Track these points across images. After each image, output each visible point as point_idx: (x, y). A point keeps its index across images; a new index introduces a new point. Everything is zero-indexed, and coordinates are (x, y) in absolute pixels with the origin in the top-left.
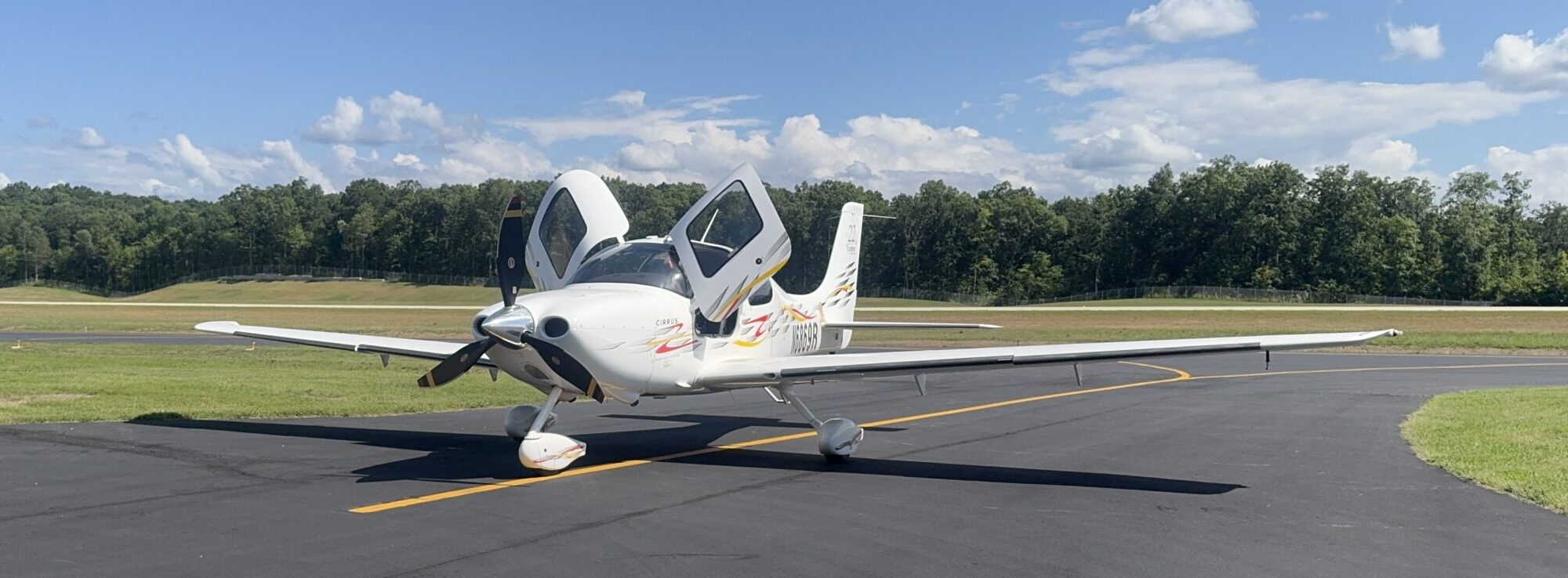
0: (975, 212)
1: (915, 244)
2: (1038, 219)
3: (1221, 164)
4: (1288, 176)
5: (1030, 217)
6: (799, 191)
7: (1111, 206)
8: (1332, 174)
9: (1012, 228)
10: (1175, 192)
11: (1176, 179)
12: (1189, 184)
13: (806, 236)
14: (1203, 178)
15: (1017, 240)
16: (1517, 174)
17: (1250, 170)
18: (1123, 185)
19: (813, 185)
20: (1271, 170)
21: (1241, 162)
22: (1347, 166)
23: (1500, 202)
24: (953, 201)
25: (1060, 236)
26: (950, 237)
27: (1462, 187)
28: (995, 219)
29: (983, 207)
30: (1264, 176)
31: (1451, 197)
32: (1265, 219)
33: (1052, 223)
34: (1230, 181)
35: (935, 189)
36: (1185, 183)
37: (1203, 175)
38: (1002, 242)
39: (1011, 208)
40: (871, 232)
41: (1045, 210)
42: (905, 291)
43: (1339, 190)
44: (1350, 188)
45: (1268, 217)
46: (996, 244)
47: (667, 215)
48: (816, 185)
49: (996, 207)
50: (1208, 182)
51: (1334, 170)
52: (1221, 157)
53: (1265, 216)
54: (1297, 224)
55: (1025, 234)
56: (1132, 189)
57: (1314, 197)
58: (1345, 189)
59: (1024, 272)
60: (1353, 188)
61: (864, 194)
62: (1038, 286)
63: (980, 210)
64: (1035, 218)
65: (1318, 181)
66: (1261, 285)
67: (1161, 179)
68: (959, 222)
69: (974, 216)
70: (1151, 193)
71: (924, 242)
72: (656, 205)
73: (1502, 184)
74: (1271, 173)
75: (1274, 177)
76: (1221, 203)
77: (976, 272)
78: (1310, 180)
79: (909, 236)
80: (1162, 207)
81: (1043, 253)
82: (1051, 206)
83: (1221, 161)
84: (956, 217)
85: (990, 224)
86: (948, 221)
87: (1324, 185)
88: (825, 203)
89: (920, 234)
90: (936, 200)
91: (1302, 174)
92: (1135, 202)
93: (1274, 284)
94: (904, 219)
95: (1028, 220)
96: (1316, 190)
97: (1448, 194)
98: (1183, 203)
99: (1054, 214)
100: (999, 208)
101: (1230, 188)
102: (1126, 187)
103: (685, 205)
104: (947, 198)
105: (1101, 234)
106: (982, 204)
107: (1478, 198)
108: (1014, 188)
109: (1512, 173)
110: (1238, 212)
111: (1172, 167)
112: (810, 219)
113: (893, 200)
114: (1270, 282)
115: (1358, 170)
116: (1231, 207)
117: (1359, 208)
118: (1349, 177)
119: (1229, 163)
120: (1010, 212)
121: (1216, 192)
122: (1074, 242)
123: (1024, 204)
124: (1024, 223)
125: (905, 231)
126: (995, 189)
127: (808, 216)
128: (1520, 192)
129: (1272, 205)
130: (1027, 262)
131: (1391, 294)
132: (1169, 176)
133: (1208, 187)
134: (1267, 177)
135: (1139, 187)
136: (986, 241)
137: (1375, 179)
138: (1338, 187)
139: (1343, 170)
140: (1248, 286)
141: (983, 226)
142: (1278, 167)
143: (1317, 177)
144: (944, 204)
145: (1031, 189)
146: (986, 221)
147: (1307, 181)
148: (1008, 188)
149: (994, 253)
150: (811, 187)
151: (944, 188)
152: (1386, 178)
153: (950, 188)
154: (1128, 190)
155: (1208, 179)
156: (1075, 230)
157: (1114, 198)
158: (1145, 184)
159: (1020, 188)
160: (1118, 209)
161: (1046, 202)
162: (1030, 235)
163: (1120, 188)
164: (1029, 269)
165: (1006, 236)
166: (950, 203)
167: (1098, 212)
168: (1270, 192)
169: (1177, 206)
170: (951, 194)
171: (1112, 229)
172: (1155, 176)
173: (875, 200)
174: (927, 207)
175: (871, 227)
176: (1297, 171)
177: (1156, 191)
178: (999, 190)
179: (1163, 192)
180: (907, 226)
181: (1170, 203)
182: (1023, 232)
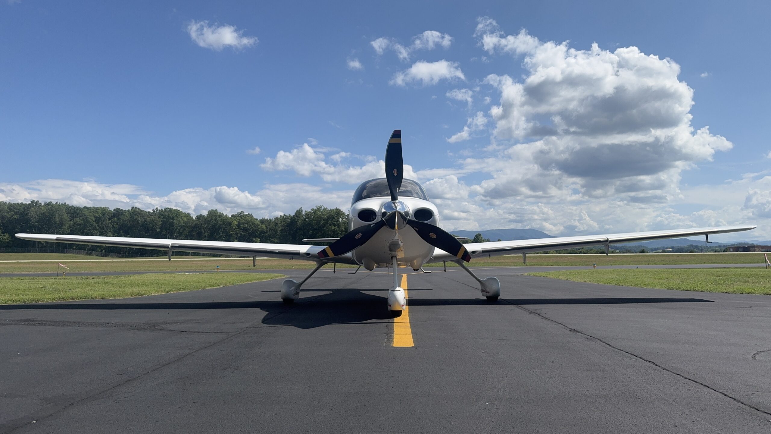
1: (206, 234)
4: (340, 213)
6: (154, 211)
7: (281, 221)
9: (245, 229)
10: (304, 217)
11: (304, 213)
12: (307, 214)
13: (158, 230)
14: (313, 212)
15: (247, 233)
17: (328, 210)
19: (161, 209)
20: (334, 211)
21: (325, 207)
24: (222, 218)
25: (263, 232)
26: (220, 232)
28: (238, 225)
29: (234, 220)
30: (332, 212)
32: (333, 227)
33: (260, 227)
34: (322, 214)
35: (214, 213)
37: (313, 211)
38: (241, 234)
40: (187, 229)
41: (256, 222)
45: (335, 226)
46: (239, 235)
47: (90, 220)
48: (162, 209)
50: (315, 214)
52: (319, 206)
54: (344, 229)
56: (288, 216)
61: (184, 214)
63: (233, 222)
64: (254, 225)
67: (299, 212)
68: (224, 226)
69: (230, 224)
70: (296, 217)
71: (210, 234)
72: (85, 215)
75: (336, 213)
76: (320, 221)
78: (347, 214)
80: (299, 223)
81: (257, 238)
82: (259, 221)
84: (223, 224)
85: (237, 227)
86: (220, 225)
88: (167, 217)
89: (208, 230)
90: (215, 217)
92: (290, 220)
94: (202, 225)
95: (251, 226)
98: (306, 221)
99: (260, 224)
100: (240, 221)
101: (322, 216)
103: (99, 216)
104: (219, 216)
108: (245, 214)
110: (324, 225)
111: (303, 209)
112: (160, 223)
113: (196, 217)
116: (322, 223)
119: (321, 208)
120: (244, 222)
121: (318, 218)
122: (268, 234)
123: (249, 220)
124: (249, 226)
125: (202, 229)
127: (159, 222)
129: (335, 223)
132: (301, 211)
133: (315, 216)
135: (291, 215)
136: (235, 234)
141: (234, 228)
142: (337, 209)
144: (218, 219)
145: (251, 214)
146: (235, 226)
148: (243, 214)
149: (238, 238)
151: (218, 212)
153: (220, 213)
154: (287, 215)
155: (315, 213)
156: (268, 230)
157: (282, 219)
158: (293, 214)
159: (247, 214)
160: (284, 223)
161: (257, 219)
162: (252, 231)
163: (284, 215)
165: (242, 232)
166: (221, 218)
167: (277, 224)
168: (334, 218)
169: (304, 222)
170: (221, 215)
171: (282, 230)
172: (297, 211)
173: (187, 216)
174: (211, 219)
175: (187, 227)
176: (342, 211)
177: (297, 217)
178: (239, 214)
179: (300, 217)
180: (203, 227)
181: (302, 221)
182: (249, 230)
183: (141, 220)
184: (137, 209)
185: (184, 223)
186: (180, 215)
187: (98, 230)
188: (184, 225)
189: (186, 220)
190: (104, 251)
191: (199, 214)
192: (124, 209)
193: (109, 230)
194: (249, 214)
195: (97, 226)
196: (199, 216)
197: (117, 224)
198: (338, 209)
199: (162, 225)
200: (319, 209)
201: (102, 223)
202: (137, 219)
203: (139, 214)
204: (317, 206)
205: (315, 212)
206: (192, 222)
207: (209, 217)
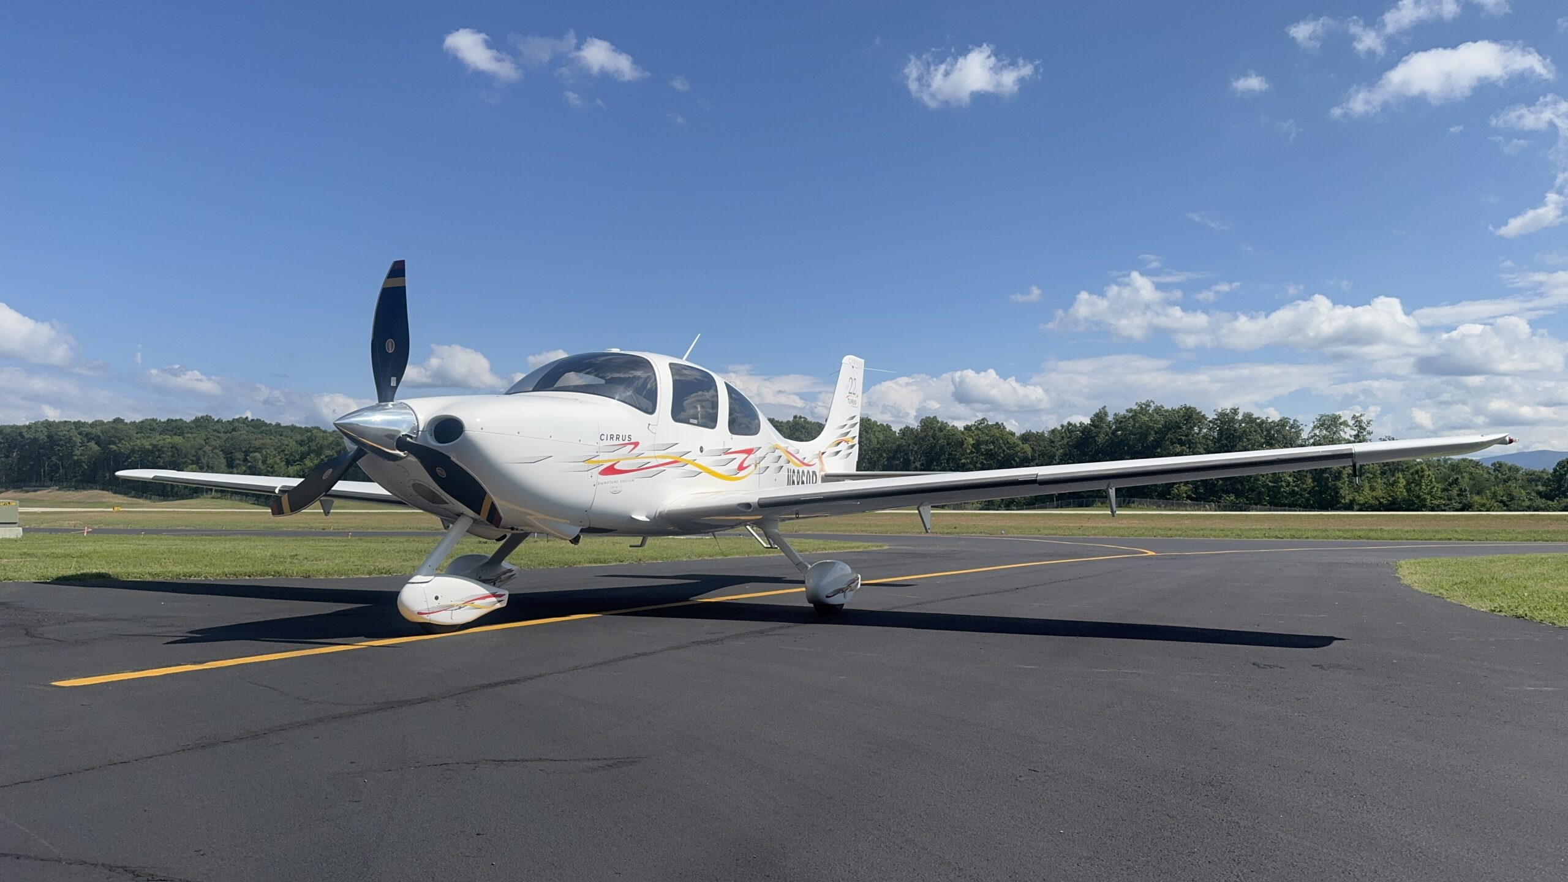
0: (962, 440)
2: (1009, 447)
3: (1143, 406)
4: (1194, 416)
5: (1003, 445)
7: (1063, 437)
8: (1227, 415)
9: (990, 453)
10: (1110, 428)
11: (1110, 418)
12: (1120, 421)
14: (1131, 417)
15: (994, 462)
16: (1361, 415)
17: (1167, 411)
18: (1071, 422)
20: (1181, 412)
21: (1159, 405)
22: (1238, 409)
23: (1351, 436)
24: (944, 432)
25: (1025, 459)
26: (944, 459)
27: (1322, 425)
28: (977, 446)
29: (967, 437)
30: (1176, 415)
31: (1315, 432)
32: (1179, 449)
33: (1019, 449)
34: (1151, 420)
35: (931, 423)
36: (1117, 420)
37: (1130, 415)
39: (988, 436)
40: (884, 455)
41: (1015, 439)
43: (1232, 426)
44: (1240, 425)
45: (1181, 446)
46: (979, 465)
49: (977, 437)
50: (1134, 420)
51: (1228, 411)
52: (1144, 401)
53: (1178, 446)
55: (1000, 458)
56: (1078, 425)
57: (1214, 432)
58: (1237, 426)
60: (1243, 425)
61: (878, 426)
63: (966, 439)
64: (1006, 446)
65: (1216, 420)
66: (1178, 497)
67: (1099, 418)
68: (950, 448)
69: (961, 444)
70: (1093, 427)
71: (924, 462)
73: (1351, 423)
74: (1182, 413)
75: (1184, 416)
76: (1146, 435)
78: (1211, 419)
79: (913, 458)
82: (1018, 437)
83: (1144, 404)
84: (949, 444)
85: (973, 450)
86: (941, 448)
87: (1221, 423)
89: (921, 457)
90: (932, 431)
91: (1204, 415)
92: (1081, 434)
93: (1189, 497)
94: (909, 446)
95: (1001, 447)
96: (1215, 426)
97: (1313, 430)
98: (1117, 436)
99: (1021, 443)
100: (980, 437)
101: (1151, 425)
102: (1073, 423)
104: (941, 430)
105: (1057, 458)
106: (967, 435)
107: (1334, 433)
108: (990, 423)
109: (1357, 415)
111: (1107, 409)
113: (900, 430)
114: (1185, 495)
115: (1246, 412)
116: (1152, 438)
117: (1248, 440)
118: (1240, 417)
119: (1150, 406)
120: (987, 441)
121: (1141, 427)
123: (998, 435)
124: (998, 448)
125: (910, 454)
126: (976, 424)
128: (1365, 429)
129: (1183, 438)
131: (1276, 505)
132: (1106, 415)
133: (1134, 425)
134: (1179, 417)
135: (1083, 424)
136: (971, 463)
137: (1259, 418)
138: (1232, 424)
139: (1235, 411)
140: (1169, 499)
141: (968, 451)
142: (1188, 409)
143: (1216, 417)
144: (938, 434)
145: (1002, 424)
146: (970, 447)
147: (1208, 420)
148: (986, 423)
151: (938, 422)
152: (1267, 418)
153: (942, 422)
154: (1075, 424)
155: (1134, 417)
156: (1036, 455)
157: (1065, 430)
158: (1087, 421)
159: (995, 423)
160: (1068, 440)
161: (1015, 434)
162: (1003, 458)
163: (1069, 424)
165: (985, 459)
166: (942, 433)
167: (1053, 442)
168: (1181, 428)
169: (1111, 438)
170: (943, 427)
172: (1095, 415)
173: (886, 430)
174: (926, 436)
175: (885, 451)
176: (1200, 412)
177: (1096, 427)
178: (979, 424)
179: (1102, 428)
180: (912, 450)
181: (1106, 436)
182: (998, 456)
184: (803, 419)
185: (878, 442)
186: (871, 429)
188: (879, 446)
189: (882, 437)
191: (905, 426)
194: (997, 423)
196: (904, 429)
198: (1190, 408)
200: (1143, 409)
203: (803, 427)
204: (1139, 402)
205: (1135, 415)
206: (893, 441)
207: (921, 431)
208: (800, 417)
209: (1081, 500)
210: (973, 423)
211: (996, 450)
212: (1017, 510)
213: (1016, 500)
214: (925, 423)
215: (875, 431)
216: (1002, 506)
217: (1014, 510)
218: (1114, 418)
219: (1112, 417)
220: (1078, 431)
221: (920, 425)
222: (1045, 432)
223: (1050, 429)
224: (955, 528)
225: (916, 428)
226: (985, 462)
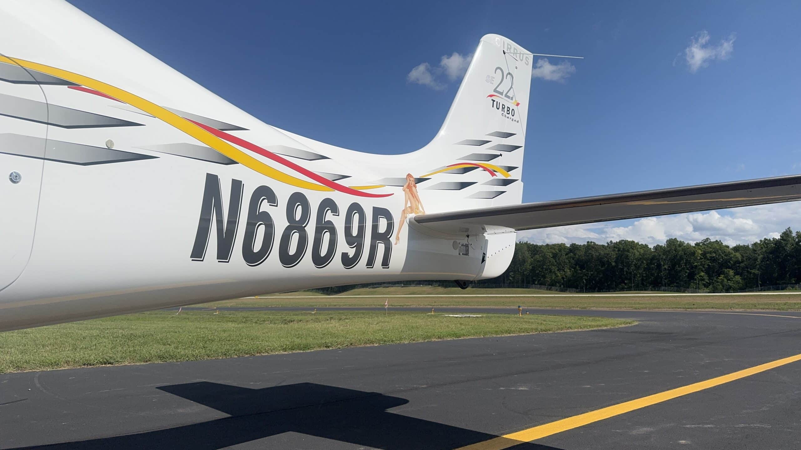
0: (694, 252)
1: (666, 267)
2: (726, 255)
5: (721, 254)
6: (609, 244)
7: (762, 247)
9: (713, 258)
10: (794, 240)
11: (794, 234)
13: (613, 264)
15: (716, 264)
18: (767, 238)
25: (738, 262)
26: (683, 263)
28: (704, 254)
29: (698, 249)
33: (733, 256)
35: (673, 242)
36: (799, 236)
38: (708, 265)
39: (712, 249)
40: (645, 262)
41: (729, 250)
42: (663, 288)
46: (706, 266)
48: (617, 242)
49: (704, 249)
55: (720, 261)
56: (772, 240)
59: (721, 279)
61: (639, 245)
62: (729, 285)
63: (696, 251)
64: (724, 254)
67: (786, 235)
68: (686, 256)
69: (693, 254)
70: (782, 241)
71: (670, 266)
72: (543, 252)
77: (697, 279)
79: (663, 263)
80: (789, 248)
81: (730, 270)
82: (731, 249)
84: (685, 254)
85: (702, 257)
86: (681, 257)
88: (622, 249)
89: (668, 262)
90: (674, 247)
92: (774, 246)
94: (660, 256)
95: (720, 255)
98: (799, 246)
99: (733, 252)
102: (768, 239)
103: (556, 252)
104: (680, 246)
105: (759, 260)
108: (712, 241)
111: (791, 229)
112: (615, 257)
113: (654, 247)
120: (711, 251)
122: (745, 264)
123: (718, 248)
124: (719, 256)
125: (661, 261)
126: (703, 242)
130: (722, 274)
132: (790, 233)
135: (775, 239)
136: (701, 265)
141: (699, 258)
144: (678, 248)
145: (720, 241)
146: (700, 255)
148: (709, 241)
149: (705, 270)
150: (614, 243)
151: (678, 241)
153: (680, 241)
154: (770, 240)
156: (745, 259)
157: (763, 244)
158: (777, 236)
159: (715, 241)
160: (766, 249)
161: (729, 247)
162: (722, 262)
163: (765, 239)
164: (724, 277)
165: (710, 262)
166: (681, 248)
167: (756, 251)
169: (795, 247)
170: (681, 244)
171: (764, 258)
172: (783, 233)
173: (645, 248)
174: (670, 250)
175: (644, 259)
177: (784, 240)
178: (705, 242)
179: (789, 240)
180: (662, 258)
181: (792, 246)
182: (719, 260)
183: (595, 254)
184: (593, 243)
185: (640, 254)
186: (635, 247)
187: (556, 266)
189: (642, 251)
190: (562, 286)
191: (656, 245)
192: (579, 244)
193: (566, 266)
194: (717, 241)
195: (554, 262)
197: (573, 259)
199: (617, 258)
201: (559, 259)
202: (591, 254)
203: (593, 248)
206: (649, 253)
207: (667, 247)
208: (591, 242)
209: (778, 286)
210: (701, 241)
211: (717, 256)
212: (734, 293)
213: (733, 287)
214: (669, 242)
215: (637, 248)
216: (723, 290)
217: (731, 293)
218: (797, 235)
219: (795, 234)
220: (772, 243)
221: (666, 244)
222: (750, 245)
223: (753, 243)
224: (694, 305)
225: (663, 246)
226: (710, 264)
